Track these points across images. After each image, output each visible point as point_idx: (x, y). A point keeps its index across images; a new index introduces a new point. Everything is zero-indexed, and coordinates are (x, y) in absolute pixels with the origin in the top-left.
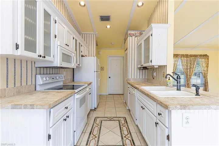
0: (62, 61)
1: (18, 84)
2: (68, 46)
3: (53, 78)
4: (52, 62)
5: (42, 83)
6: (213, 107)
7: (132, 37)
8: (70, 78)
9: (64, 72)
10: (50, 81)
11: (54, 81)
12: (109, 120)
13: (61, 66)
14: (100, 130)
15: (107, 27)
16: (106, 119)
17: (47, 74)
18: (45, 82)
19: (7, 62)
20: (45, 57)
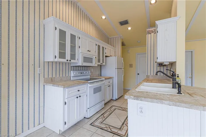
0: (84, 62)
1: (61, 76)
2: (90, 51)
3: (81, 73)
4: (77, 63)
5: (73, 76)
6: (165, 102)
7: (150, 34)
8: (97, 73)
9: (92, 69)
10: (79, 75)
11: (82, 75)
12: (122, 109)
13: (83, 65)
14: (110, 114)
15: (128, 29)
16: (120, 108)
17: (78, 70)
18: (75, 75)
19: (56, 64)
20: (70, 61)
